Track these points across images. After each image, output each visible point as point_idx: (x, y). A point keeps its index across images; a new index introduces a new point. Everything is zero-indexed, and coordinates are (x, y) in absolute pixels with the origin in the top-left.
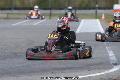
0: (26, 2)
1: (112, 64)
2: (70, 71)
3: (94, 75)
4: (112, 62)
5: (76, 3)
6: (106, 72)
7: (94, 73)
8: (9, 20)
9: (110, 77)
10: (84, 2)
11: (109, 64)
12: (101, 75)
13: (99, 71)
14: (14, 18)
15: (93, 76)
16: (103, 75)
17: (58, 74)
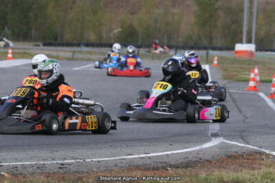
0: (104, 35)
1: (209, 135)
2: (140, 144)
3: (175, 152)
4: (210, 132)
5: (180, 39)
6: (198, 148)
7: (176, 149)
8: (74, 62)
9: (200, 156)
10: (191, 38)
11: (206, 135)
12: (186, 152)
13: (186, 146)
14: (82, 59)
15: (173, 154)
16: (190, 152)
17: (119, 149)
